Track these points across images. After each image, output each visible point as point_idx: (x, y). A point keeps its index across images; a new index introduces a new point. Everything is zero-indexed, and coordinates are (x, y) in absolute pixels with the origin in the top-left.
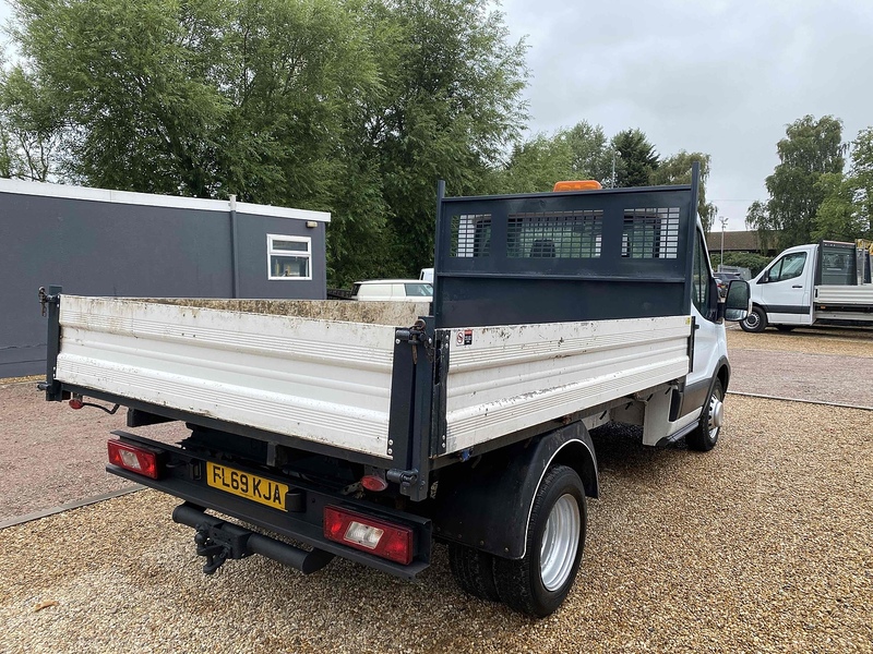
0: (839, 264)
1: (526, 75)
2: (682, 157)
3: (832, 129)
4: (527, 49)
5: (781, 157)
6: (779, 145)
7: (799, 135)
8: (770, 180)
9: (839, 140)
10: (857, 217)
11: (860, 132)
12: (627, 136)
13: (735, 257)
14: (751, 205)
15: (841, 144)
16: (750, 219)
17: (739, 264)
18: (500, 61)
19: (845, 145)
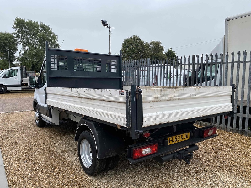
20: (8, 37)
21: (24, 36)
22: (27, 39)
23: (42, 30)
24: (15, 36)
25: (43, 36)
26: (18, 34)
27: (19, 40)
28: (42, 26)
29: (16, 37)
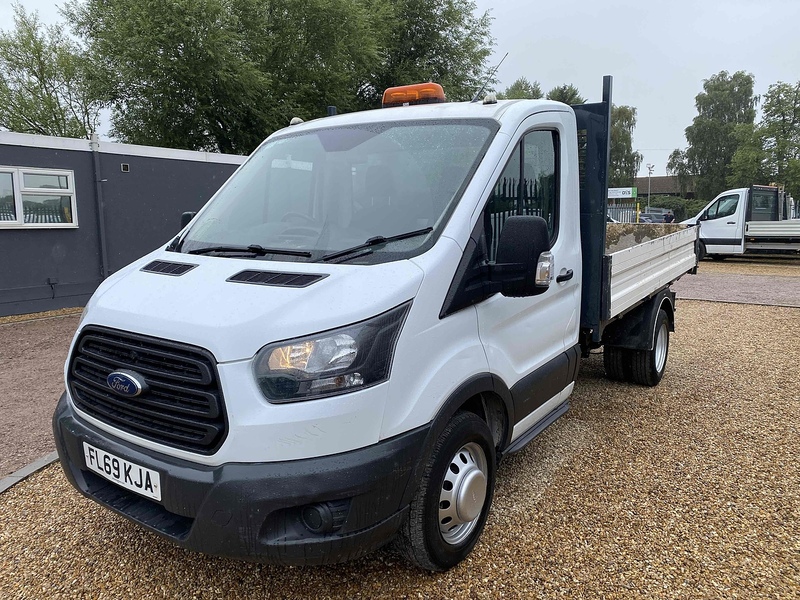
0: (765, 204)
3: (745, 83)
4: (491, 21)
5: (699, 110)
6: (697, 98)
7: (715, 89)
8: (689, 130)
9: (751, 92)
10: (767, 163)
11: (771, 86)
12: (562, 91)
13: (659, 200)
14: (671, 152)
15: (753, 97)
16: (670, 166)
17: (663, 206)
18: (469, 32)
19: (756, 98)
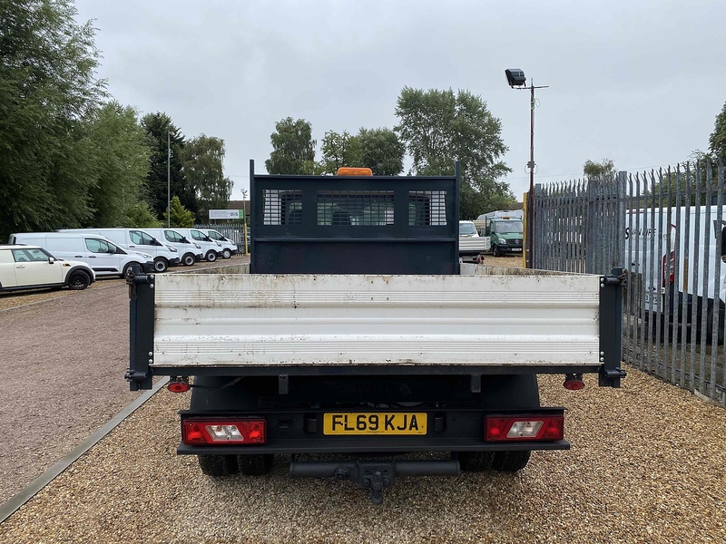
1: (96, 54)
2: (203, 139)
3: (305, 129)
4: (96, 31)
5: (274, 146)
6: (272, 137)
7: (285, 131)
9: (309, 137)
11: (326, 133)
12: (155, 118)
15: (311, 141)
19: (315, 141)
20: (383, 138)
21: (419, 132)
22: (426, 139)
23: (461, 110)
24: (398, 134)
25: (462, 125)
26: (406, 130)
27: (408, 143)
28: (463, 99)
29: (402, 138)
